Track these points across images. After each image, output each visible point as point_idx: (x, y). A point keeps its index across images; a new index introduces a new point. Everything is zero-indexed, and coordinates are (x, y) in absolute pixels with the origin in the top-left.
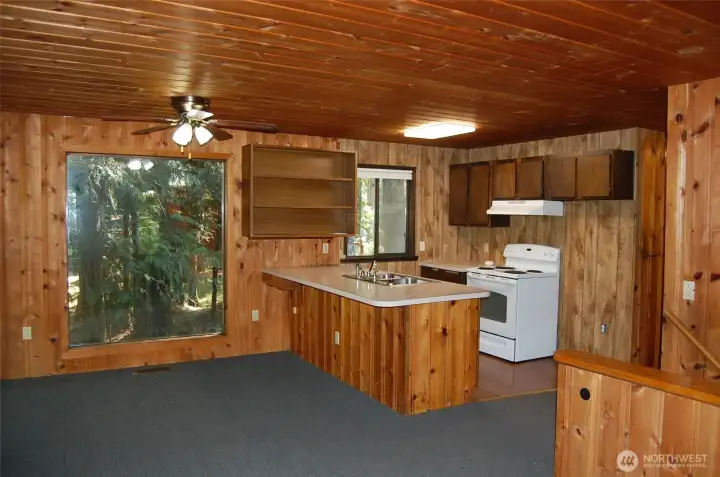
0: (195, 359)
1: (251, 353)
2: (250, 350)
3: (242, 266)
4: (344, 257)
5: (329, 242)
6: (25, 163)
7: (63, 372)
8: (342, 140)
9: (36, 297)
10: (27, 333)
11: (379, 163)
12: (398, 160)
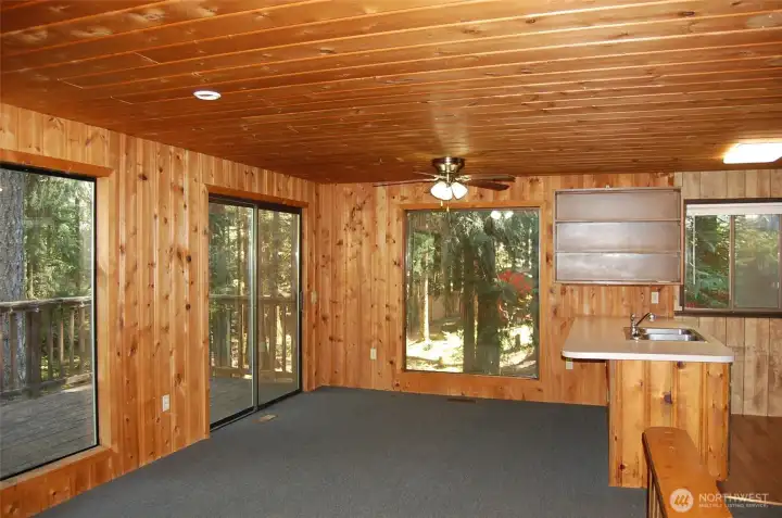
0: (507, 398)
1: (563, 401)
2: (562, 399)
3: (555, 312)
4: (680, 309)
5: (659, 290)
6: (374, 221)
7: (397, 389)
8: (676, 174)
9: (380, 327)
10: (373, 354)
11: (730, 197)
12: (761, 189)
